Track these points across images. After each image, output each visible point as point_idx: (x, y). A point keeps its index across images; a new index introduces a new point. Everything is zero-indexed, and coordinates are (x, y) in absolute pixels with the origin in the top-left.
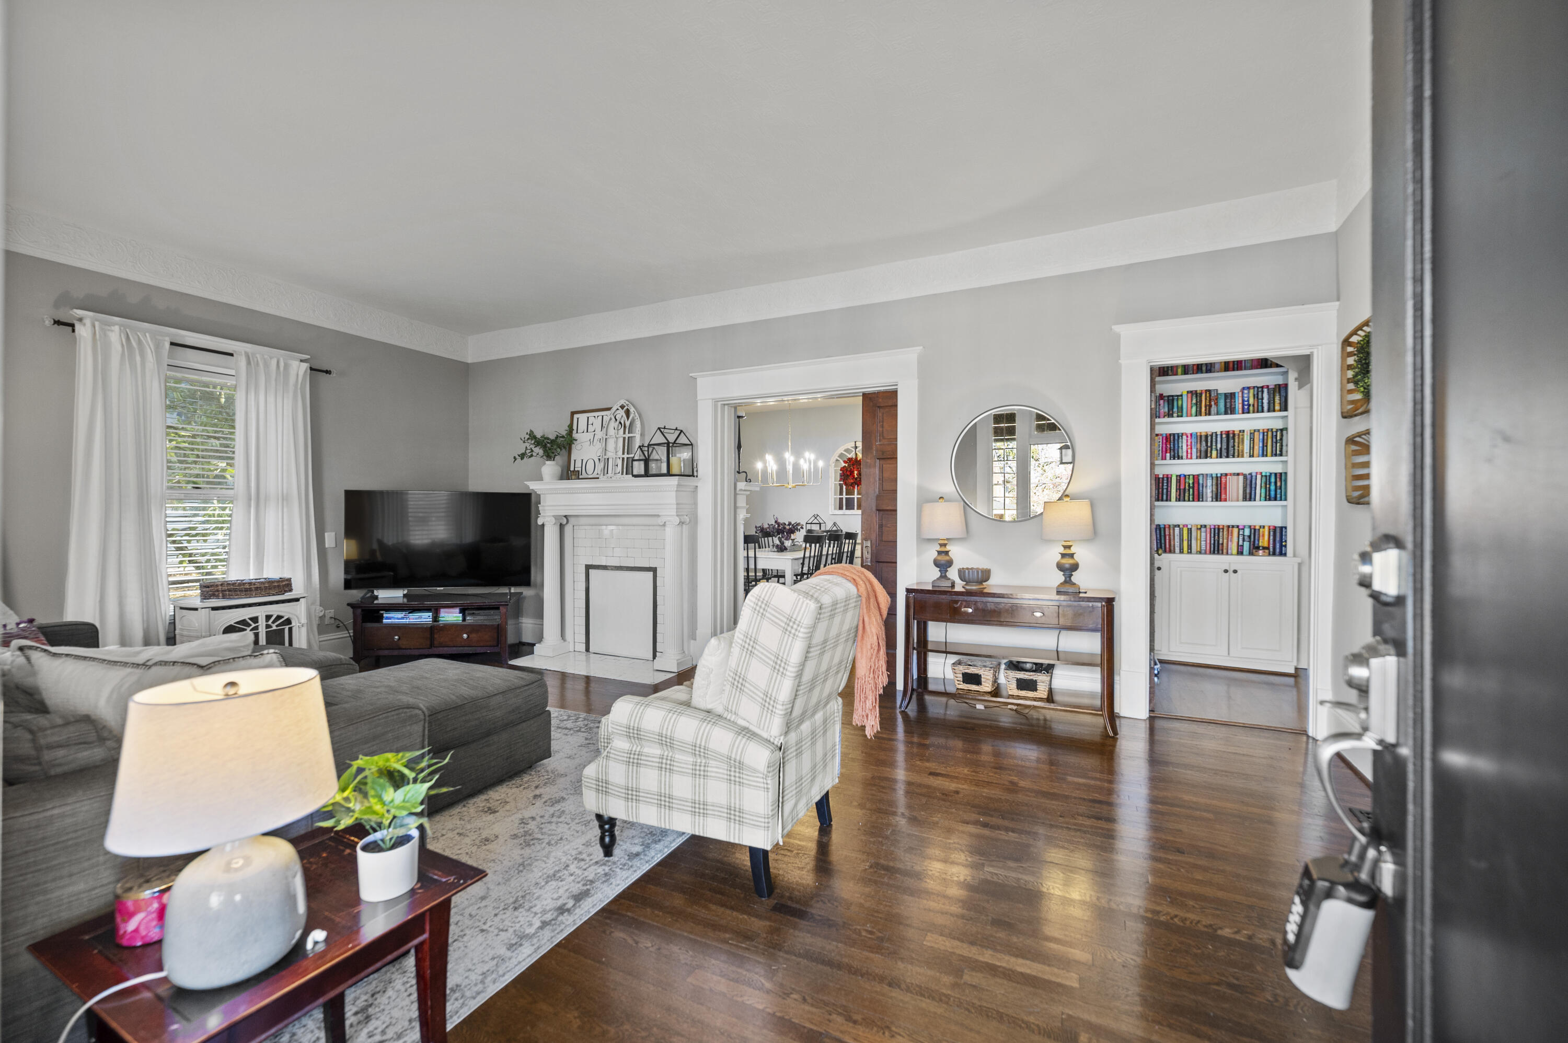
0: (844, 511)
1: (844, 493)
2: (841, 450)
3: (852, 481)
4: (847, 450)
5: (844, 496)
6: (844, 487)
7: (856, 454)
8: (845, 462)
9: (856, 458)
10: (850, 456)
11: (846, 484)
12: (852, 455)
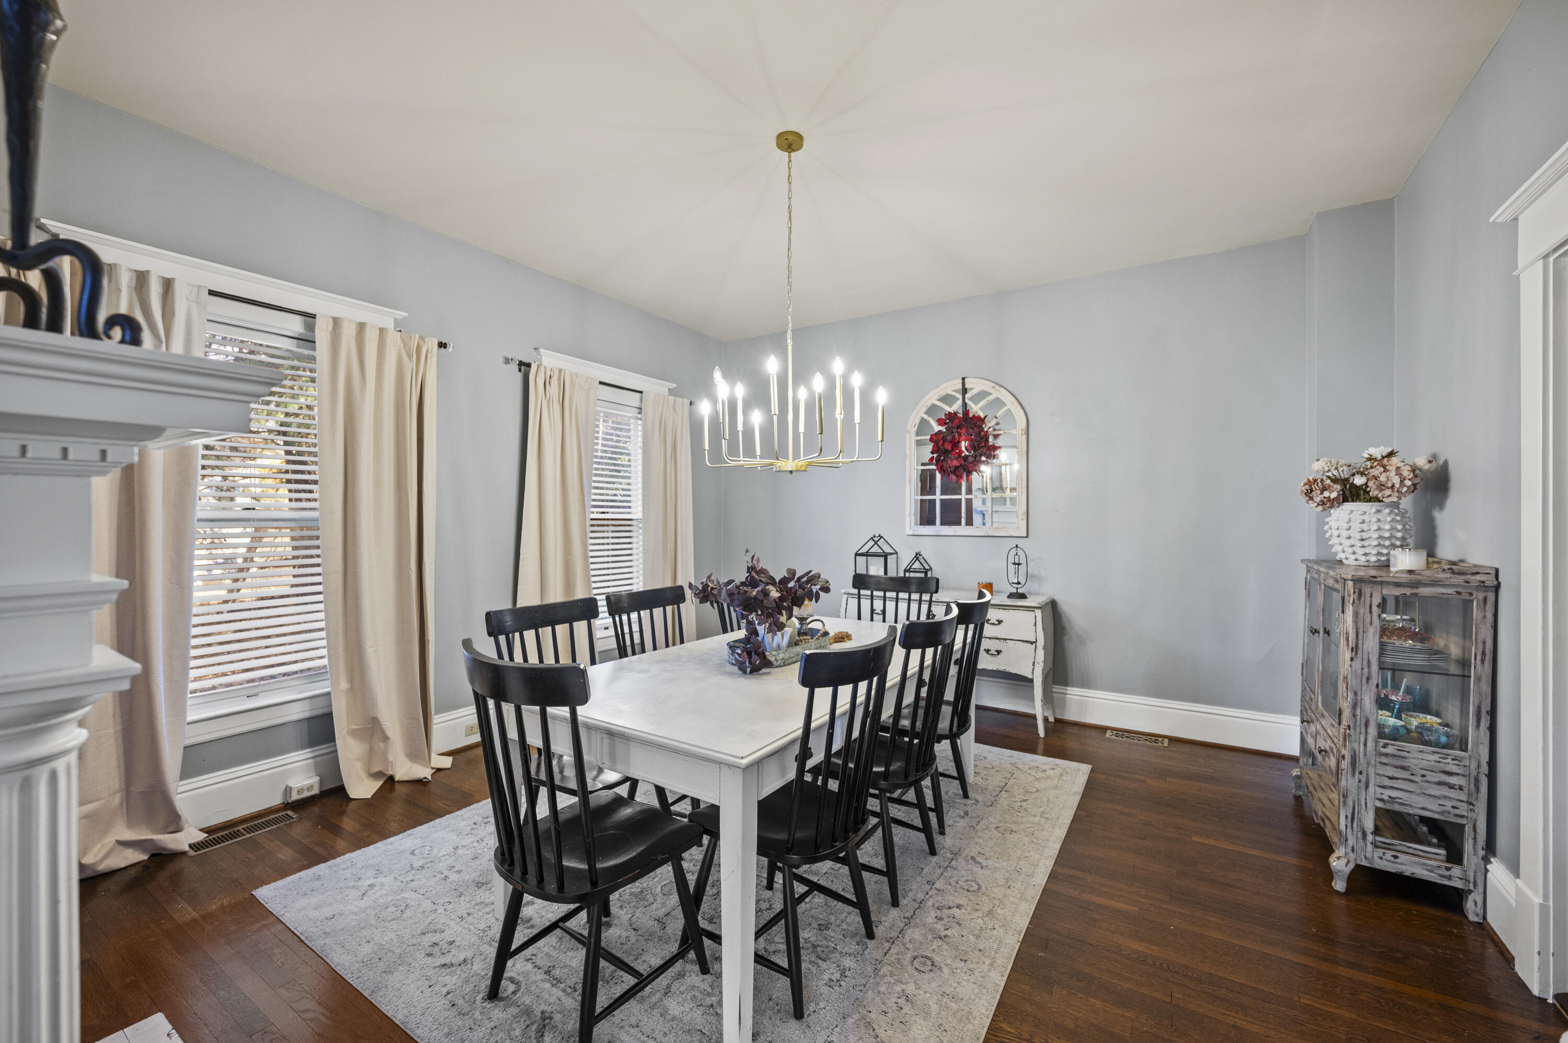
0: (938, 528)
1: (938, 490)
2: (932, 398)
3: (955, 463)
4: (947, 399)
5: (938, 497)
6: (938, 476)
7: (965, 405)
8: (940, 422)
9: (966, 412)
10: (952, 410)
11: (942, 470)
12: (956, 407)
